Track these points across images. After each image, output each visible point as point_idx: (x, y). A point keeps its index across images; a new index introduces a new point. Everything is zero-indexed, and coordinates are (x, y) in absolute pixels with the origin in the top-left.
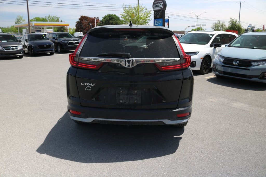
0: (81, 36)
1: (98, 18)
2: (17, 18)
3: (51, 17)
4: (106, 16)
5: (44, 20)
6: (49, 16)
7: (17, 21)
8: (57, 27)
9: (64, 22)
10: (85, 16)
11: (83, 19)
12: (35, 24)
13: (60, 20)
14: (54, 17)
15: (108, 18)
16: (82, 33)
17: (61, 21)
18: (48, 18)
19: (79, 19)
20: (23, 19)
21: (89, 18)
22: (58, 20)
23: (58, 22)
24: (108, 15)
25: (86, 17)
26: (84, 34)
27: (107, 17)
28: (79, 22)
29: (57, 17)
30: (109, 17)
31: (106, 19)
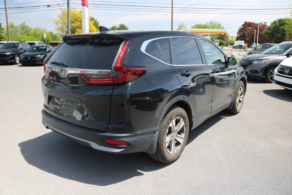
0: (241, 45)
1: (266, 24)
2: (179, 25)
3: (213, 23)
4: (276, 21)
5: (205, 27)
6: (211, 23)
7: (179, 28)
8: (217, 34)
9: (226, 29)
10: (249, 22)
11: (247, 25)
12: (190, 31)
13: (221, 26)
14: (215, 23)
15: (278, 24)
16: (243, 41)
17: (223, 28)
18: (210, 25)
19: (243, 26)
20: (185, 26)
21: (255, 24)
22: (219, 27)
23: (220, 29)
24: (278, 20)
25: (251, 23)
26: (245, 43)
27: (276, 23)
28: (242, 29)
29: (219, 23)
30: (279, 22)
31: (275, 25)
